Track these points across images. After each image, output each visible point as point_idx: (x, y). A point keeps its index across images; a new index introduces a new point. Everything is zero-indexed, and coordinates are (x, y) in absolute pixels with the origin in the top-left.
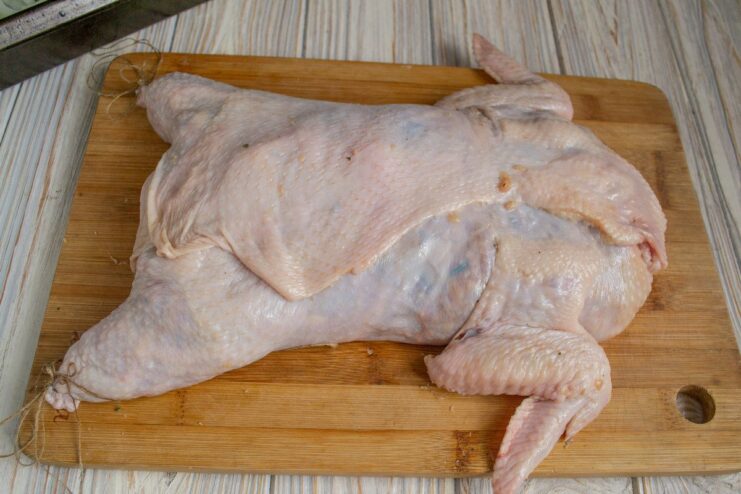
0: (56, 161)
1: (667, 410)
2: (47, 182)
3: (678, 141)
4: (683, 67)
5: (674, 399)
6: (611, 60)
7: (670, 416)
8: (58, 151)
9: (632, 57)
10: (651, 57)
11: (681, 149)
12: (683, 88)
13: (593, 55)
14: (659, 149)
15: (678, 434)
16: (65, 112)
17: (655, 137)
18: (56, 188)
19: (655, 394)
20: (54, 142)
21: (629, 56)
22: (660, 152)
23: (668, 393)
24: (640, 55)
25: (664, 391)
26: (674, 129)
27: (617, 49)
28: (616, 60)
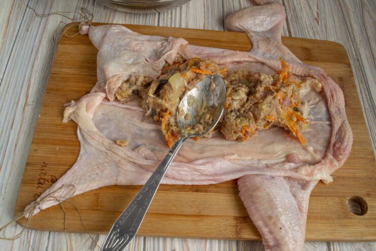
0: (32, 86)
1: (343, 208)
2: (27, 97)
3: (351, 72)
4: (352, 36)
5: (347, 202)
6: (316, 33)
7: (344, 211)
8: (32, 81)
9: (326, 31)
10: (336, 31)
11: (352, 76)
12: (352, 47)
13: (306, 30)
14: (342, 76)
15: (348, 221)
16: (36, 60)
17: (340, 70)
18: (32, 100)
19: (337, 200)
20: (31, 76)
21: (324, 31)
22: (342, 77)
23: (344, 200)
24: (330, 30)
25: (341, 199)
26: (349, 66)
27: (319, 28)
28: (318, 33)
